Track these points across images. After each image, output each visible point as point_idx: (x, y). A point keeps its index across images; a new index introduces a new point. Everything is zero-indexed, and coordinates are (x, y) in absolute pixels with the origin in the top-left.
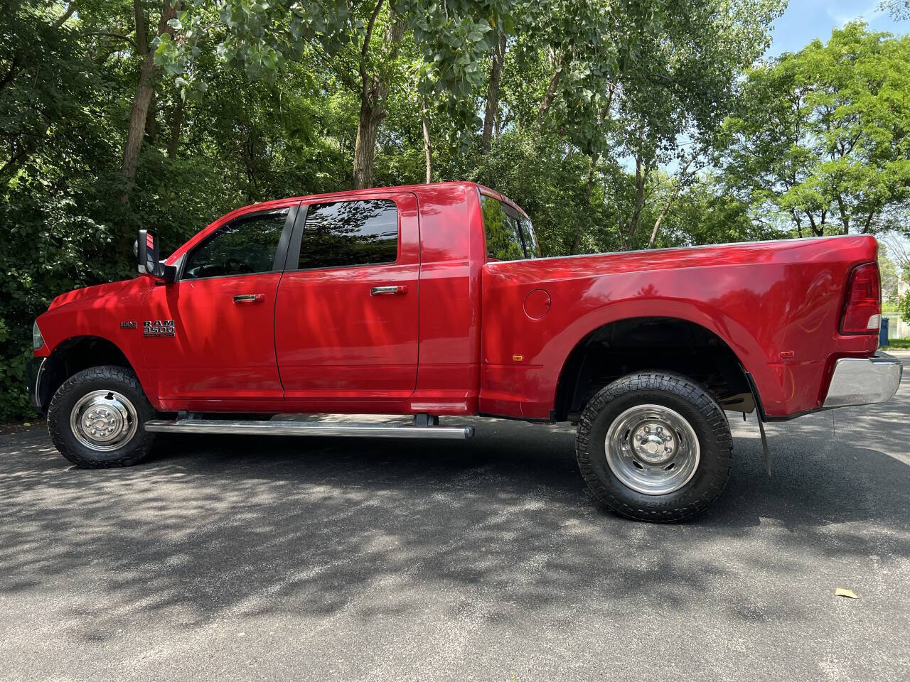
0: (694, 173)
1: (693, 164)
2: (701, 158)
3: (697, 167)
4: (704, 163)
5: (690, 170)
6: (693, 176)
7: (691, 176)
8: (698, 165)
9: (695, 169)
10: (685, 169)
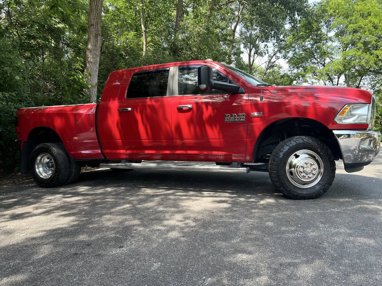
0: (275, 62)
1: (274, 57)
2: (278, 54)
3: (276, 59)
4: (279, 57)
5: (273, 60)
6: (274, 63)
7: (273, 63)
8: (277, 58)
9: (275, 60)
10: (270, 60)
